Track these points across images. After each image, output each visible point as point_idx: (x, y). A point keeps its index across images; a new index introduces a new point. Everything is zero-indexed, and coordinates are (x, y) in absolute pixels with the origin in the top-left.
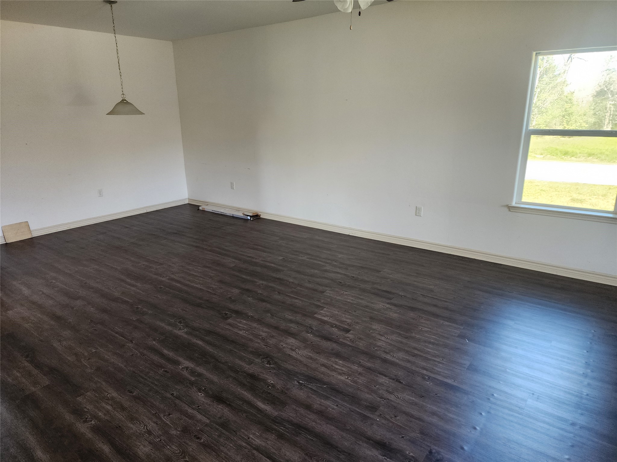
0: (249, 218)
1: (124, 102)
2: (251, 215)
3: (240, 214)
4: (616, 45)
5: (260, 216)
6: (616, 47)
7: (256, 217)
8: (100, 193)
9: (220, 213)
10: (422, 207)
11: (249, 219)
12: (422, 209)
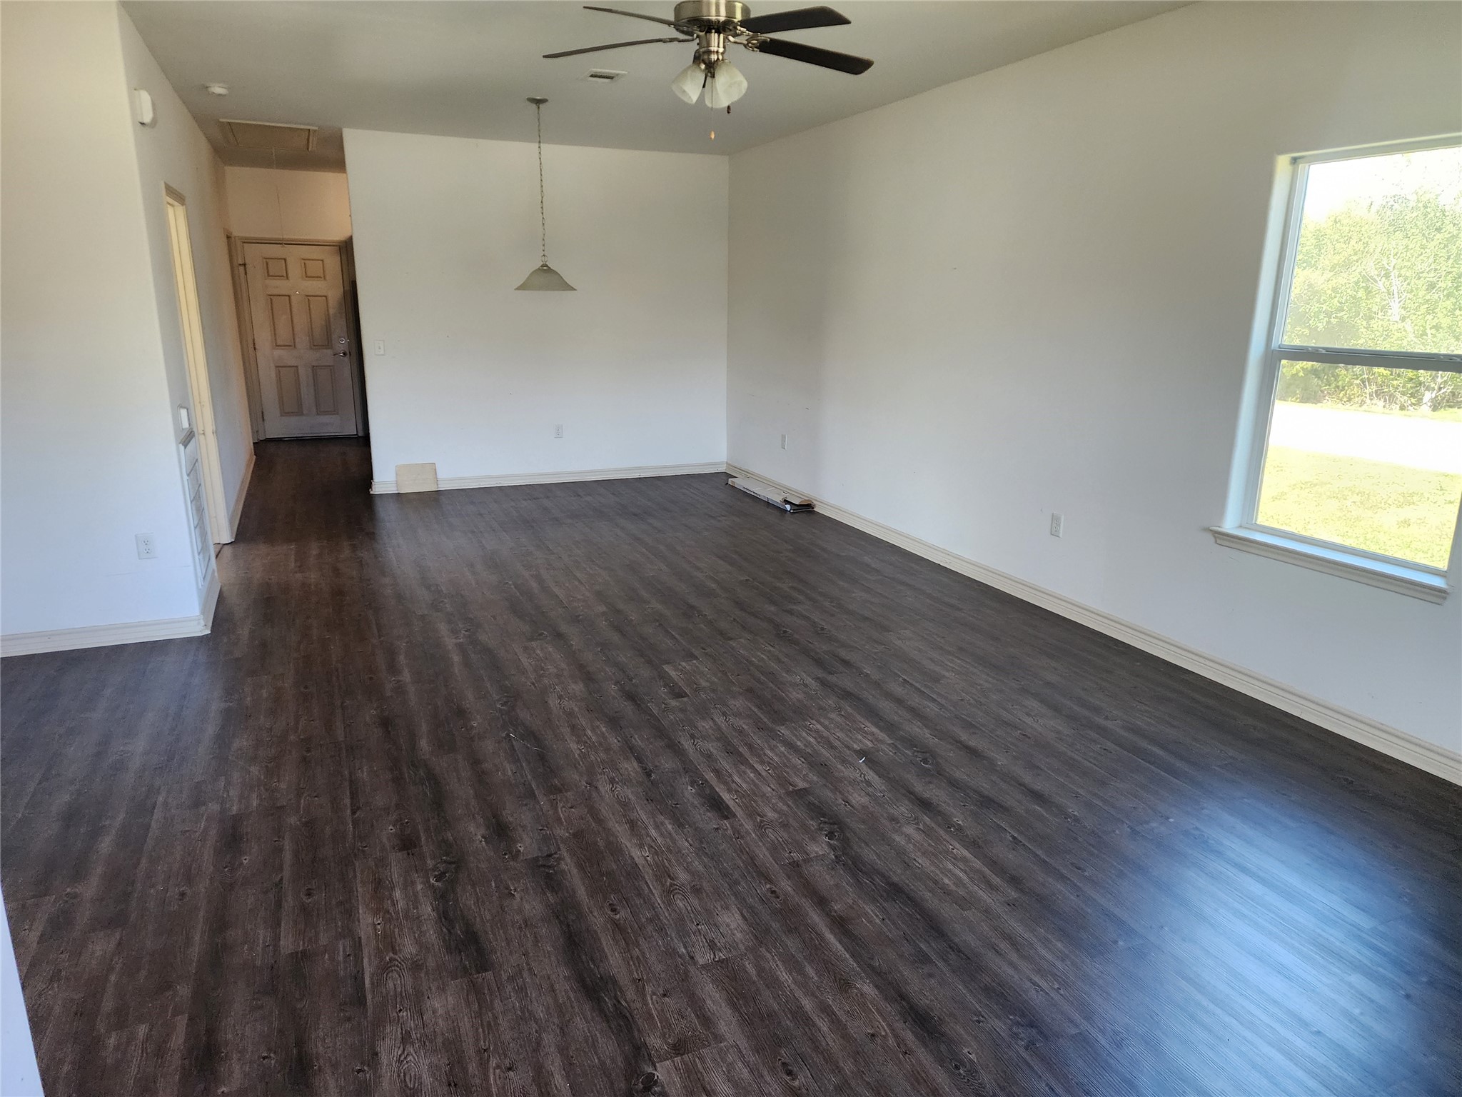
0: (788, 507)
1: (545, 269)
2: (797, 504)
3: (777, 498)
4: (1459, 130)
5: (813, 508)
6: (1460, 137)
7: (806, 509)
8: (559, 432)
9: (752, 494)
10: (1063, 517)
11: (789, 510)
12: (1062, 520)
